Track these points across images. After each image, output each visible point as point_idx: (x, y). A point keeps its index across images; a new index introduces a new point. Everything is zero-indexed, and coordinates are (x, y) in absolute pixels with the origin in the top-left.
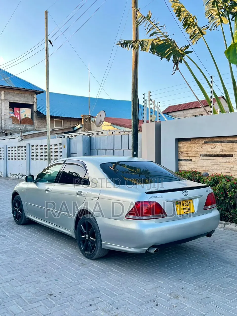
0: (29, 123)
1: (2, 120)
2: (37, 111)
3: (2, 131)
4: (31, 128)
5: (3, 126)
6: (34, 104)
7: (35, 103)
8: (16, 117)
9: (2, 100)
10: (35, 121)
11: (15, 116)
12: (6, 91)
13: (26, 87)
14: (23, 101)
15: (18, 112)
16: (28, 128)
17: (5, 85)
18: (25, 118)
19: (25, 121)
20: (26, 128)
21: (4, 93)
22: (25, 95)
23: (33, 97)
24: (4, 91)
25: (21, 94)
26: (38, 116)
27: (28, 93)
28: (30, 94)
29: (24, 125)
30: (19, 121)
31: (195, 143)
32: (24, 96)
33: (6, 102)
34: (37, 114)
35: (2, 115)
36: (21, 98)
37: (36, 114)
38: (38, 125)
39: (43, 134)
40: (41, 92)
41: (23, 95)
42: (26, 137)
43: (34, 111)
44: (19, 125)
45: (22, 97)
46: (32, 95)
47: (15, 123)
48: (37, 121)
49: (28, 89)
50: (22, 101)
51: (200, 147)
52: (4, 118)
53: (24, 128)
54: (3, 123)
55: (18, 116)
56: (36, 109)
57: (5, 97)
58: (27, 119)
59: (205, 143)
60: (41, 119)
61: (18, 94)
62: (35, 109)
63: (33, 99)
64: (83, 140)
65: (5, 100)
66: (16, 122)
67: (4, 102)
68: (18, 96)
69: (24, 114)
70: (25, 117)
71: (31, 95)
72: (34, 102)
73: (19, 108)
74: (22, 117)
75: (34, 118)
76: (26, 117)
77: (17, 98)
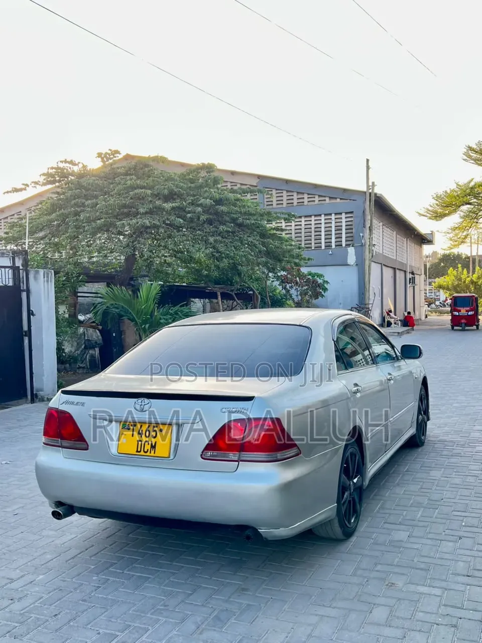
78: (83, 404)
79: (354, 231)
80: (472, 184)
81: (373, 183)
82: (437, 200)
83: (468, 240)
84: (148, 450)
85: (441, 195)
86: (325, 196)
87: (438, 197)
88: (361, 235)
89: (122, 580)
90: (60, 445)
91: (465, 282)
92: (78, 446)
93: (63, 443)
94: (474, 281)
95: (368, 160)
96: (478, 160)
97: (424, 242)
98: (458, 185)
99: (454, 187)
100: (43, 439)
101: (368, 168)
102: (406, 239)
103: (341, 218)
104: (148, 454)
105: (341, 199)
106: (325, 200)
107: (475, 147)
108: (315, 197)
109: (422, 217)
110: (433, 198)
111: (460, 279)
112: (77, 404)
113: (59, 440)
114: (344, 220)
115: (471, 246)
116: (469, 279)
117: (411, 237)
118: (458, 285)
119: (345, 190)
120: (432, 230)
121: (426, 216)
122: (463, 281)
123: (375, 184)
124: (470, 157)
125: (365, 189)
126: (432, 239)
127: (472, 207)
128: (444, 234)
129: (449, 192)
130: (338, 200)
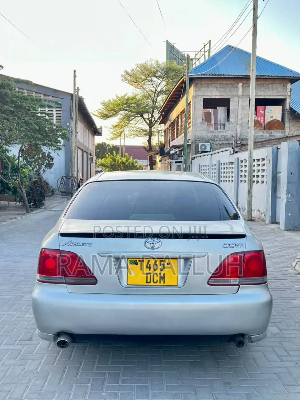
0: (277, 129)
1: (238, 126)
2: (291, 109)
3: (237, 141)
4: (280, 135)
5: (239, 135)
6: (286, 99)
7: (289, 96)
8: (259, 121)
9: (239, 96)
10: (287, 125)
11: (258, 119)
12: (245, 82)
13: (275, 73)
14: (270, 95)
15: (262, 112)
16: (275, 136)
17: (242, 75)
18: (272, 121)
19: (272, 126)
20: (272, 136)
21: (242, 86)
22: (274, 85)
23: (285, 87)
24: (242, 83)
25: (268, 85)
26: (293, 117)
27: (277, 83)
28: (282, 83)
29: (270, 132)
30: (262, 125)
32: (272, 88)
33: (244, 99)
34: (291, 114)
35: (237, 119)
36: (266, 91)
37: (289, 113)
38: (291, 130)
39: (270, 144)
40: (298, 78)
41: (270, 86)
42: (242, 148)
43: (287, 110)
44: (262, 132)
45: (268, 90)
46: (284, 85)
47: (257, 128)
48: (291, 124)
49: (277, 76)
50: (268, 95)
52: (240, 122)
53: (270, 136)
54: (239, 130)
55: (262, 118)
56: (289, 106)
57: (243, 91)
58: (275, 122)
60: (296, 120)
61: (262, 85)
62: (287, 107)
63: (285, 90)
64: (289, 150)
65: (243, 96)
66: (259, 127)
67: (242, 100)
68: (263, 89)
69: (271, 115)
70: (272, 119)
71: (282, 85)
72: (286, 96)
73: (263, 107)
74: (268, 120)
75: (286, 120)
76: (274, 119)
77: (261, 91)
78: (90, 245)
79: (62, 121)
80: (126, 97)
81: (78, 88)
82: (104, 106)
83: (122, 135)
84: (157, 281)
85: (106, 102)
86: (40, 93)
87: (104, 104)
88: (68, 124)
89: (128, 392)
90: (64, 281)
91: (118, 163)
92: (84, 281)
93: (66, 280)
94: (124, 162)
95: (75, 71)
96: (130, 81)
97: (95, 134)
98: (117, 97)
99: (115, 98)
100: (38, 276)
101: (75, 76)
102: (87, 130)
103: (53, 111)
104: (158, 284)
105: (52, 97)
106: (41, 96)
107: (130, 72)
108: (32, 93)
109: (95, 116)
110: (101, 104)
111: (115, 161)
112: (83, 244)
113: (64, 277)
114: (55, 113)
115: (124, 139)
116: (120, 161)
117: (91, 129)
118: (114, 165)
119: (56, 91)
120: (101, 126)
121: (97, 116)
122: (117, 162)
123: (79, 88)
124: (126, 78)
125: (72, 92)
126: (101, 132)
127: (128, 112)
128: (109, 129)
129: (111, 101)
130: (50, 97)
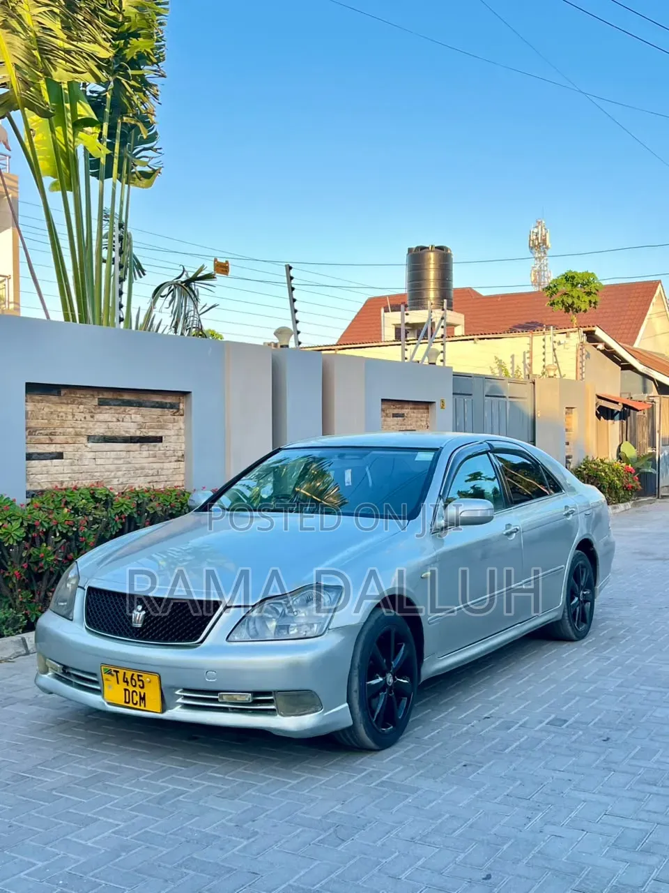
31: (73, 403)
51: (88, 416)
59: (102, 403)
